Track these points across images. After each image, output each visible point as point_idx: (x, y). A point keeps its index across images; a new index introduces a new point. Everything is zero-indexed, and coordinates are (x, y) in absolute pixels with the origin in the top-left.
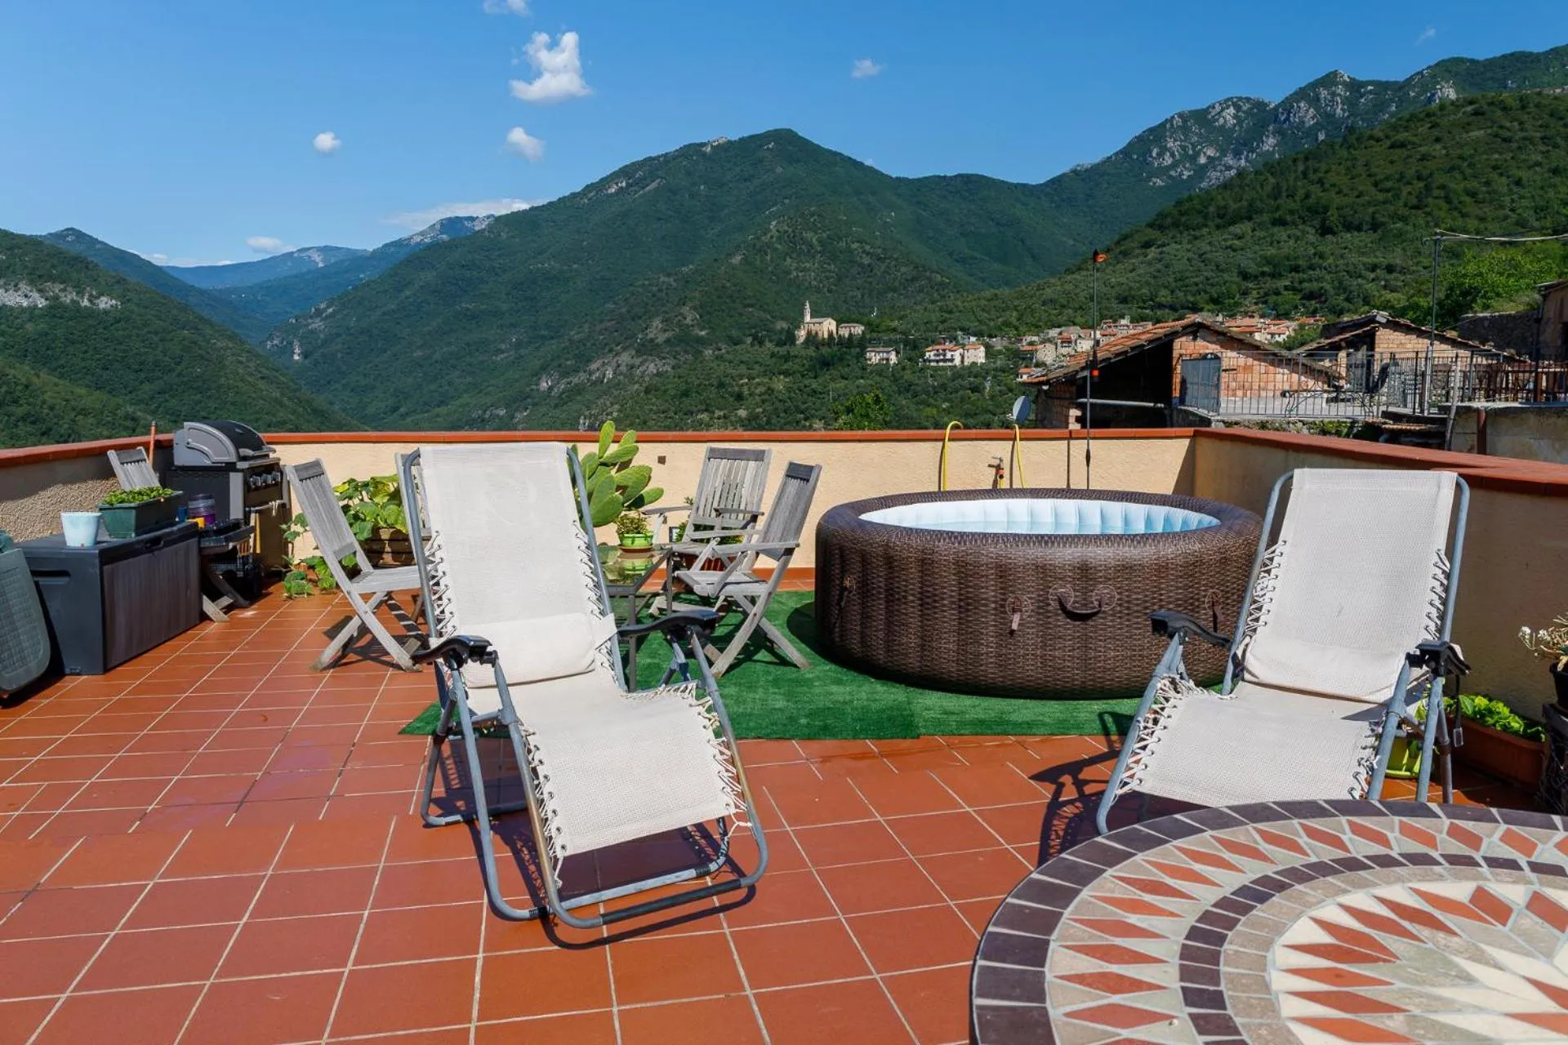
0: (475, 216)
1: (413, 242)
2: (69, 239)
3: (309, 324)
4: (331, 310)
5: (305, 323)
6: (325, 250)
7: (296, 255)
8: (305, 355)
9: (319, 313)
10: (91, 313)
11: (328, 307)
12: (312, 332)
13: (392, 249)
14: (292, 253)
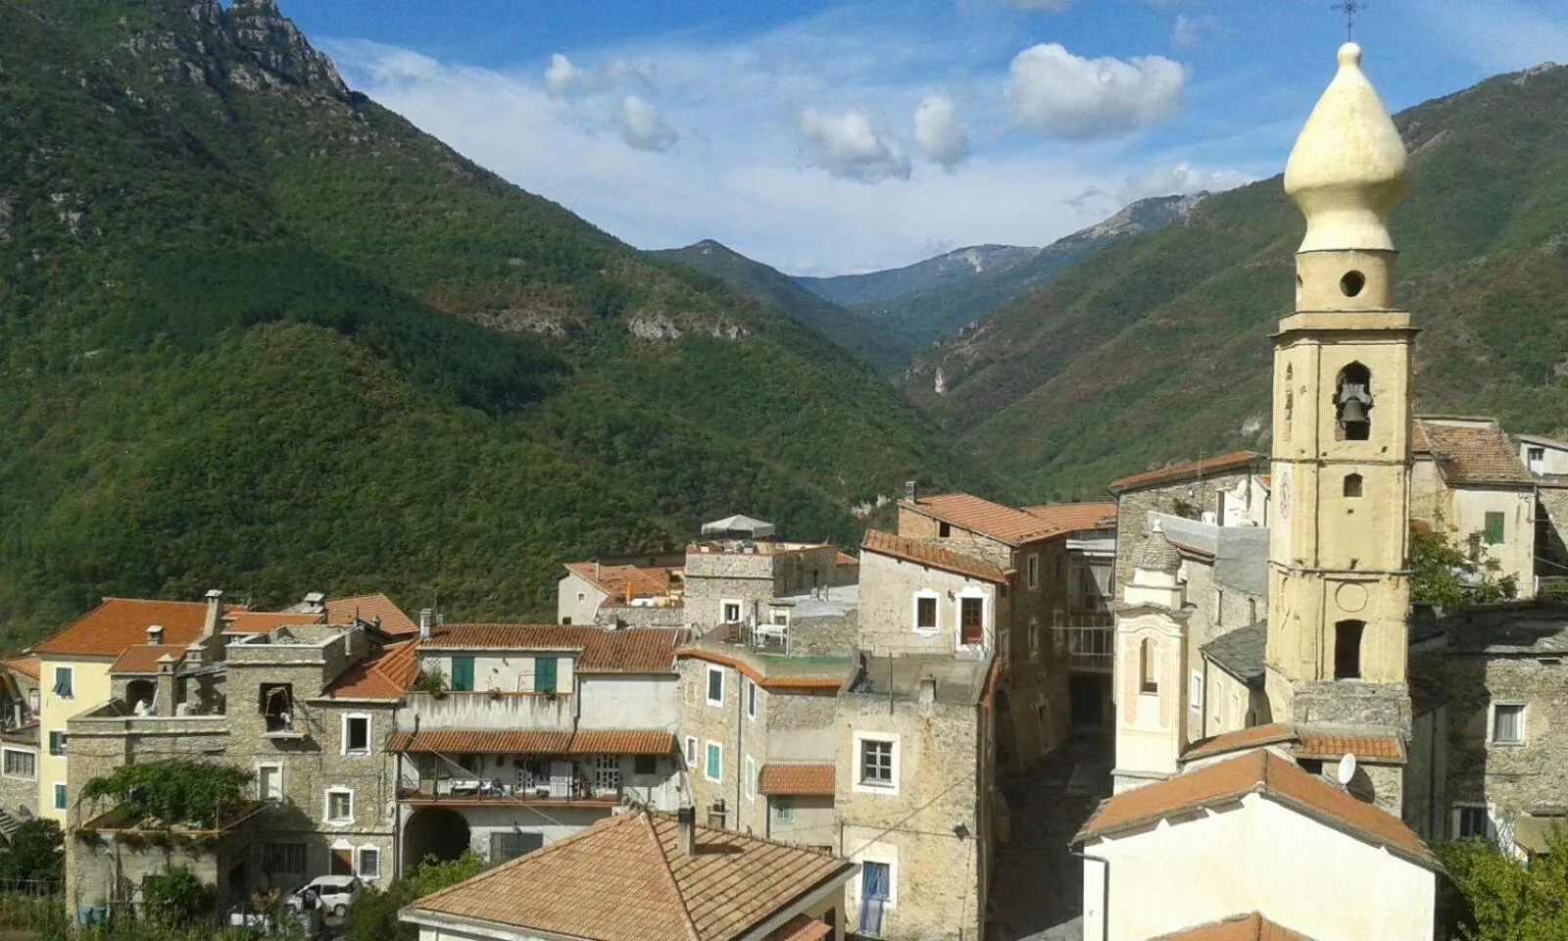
0: (1181, 194)
1: (1095, 235)
2: (705, 252)
3: (956, 348)
4: (982, 331)
5: (951, 346)
6: (986, 250)
7: (949, 258)
8: (949, 386)
9: (969, 331)
10: (723, 345)
11: (979, 327)
12: (959, 357)
13: (1069, 245)
14: (947, 255)
